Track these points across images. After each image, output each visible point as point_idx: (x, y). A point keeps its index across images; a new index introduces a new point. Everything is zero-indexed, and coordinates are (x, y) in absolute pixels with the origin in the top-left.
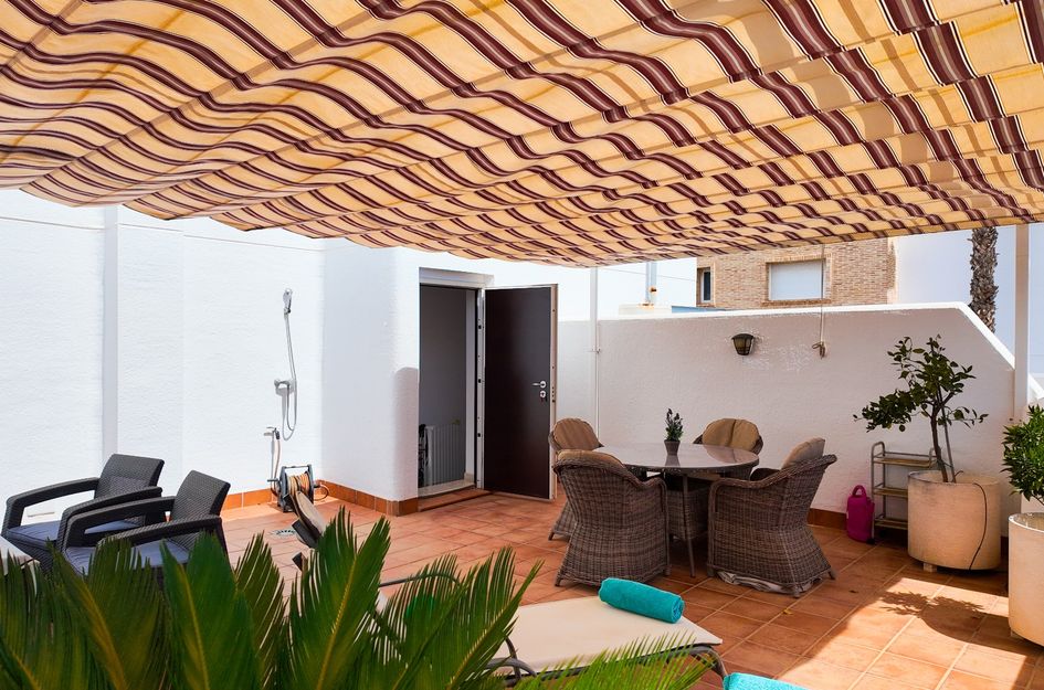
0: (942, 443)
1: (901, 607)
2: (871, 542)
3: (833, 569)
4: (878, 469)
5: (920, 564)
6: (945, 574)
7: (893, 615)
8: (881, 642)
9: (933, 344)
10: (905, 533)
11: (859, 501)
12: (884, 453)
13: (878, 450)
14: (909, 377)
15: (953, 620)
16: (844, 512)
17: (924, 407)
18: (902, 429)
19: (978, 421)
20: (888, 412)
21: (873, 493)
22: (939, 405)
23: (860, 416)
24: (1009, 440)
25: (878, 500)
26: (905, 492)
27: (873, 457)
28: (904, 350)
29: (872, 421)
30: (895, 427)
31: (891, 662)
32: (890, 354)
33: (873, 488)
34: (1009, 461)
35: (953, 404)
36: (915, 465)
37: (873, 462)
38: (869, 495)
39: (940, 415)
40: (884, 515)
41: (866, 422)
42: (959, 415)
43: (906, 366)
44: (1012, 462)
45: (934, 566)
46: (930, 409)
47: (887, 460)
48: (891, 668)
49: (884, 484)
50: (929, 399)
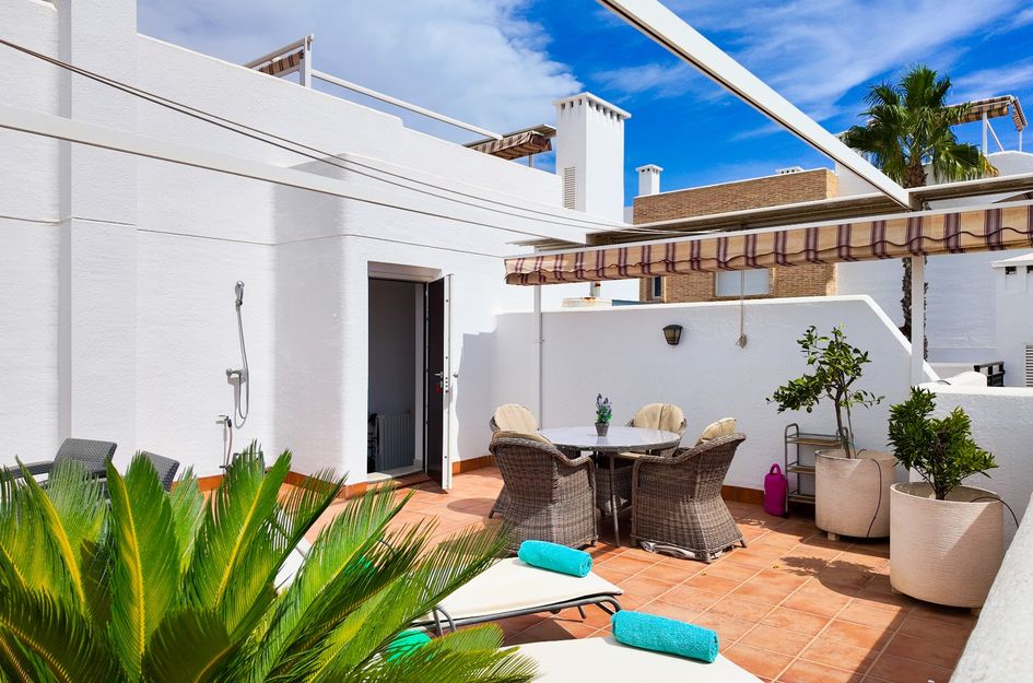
0: (845, 423)
1: (802, 569)
2: (785, 516)
3: (743, 538)
4: (792, 448)
5: (825, 533)
6: (846, 541)
7: (794, 576)
8: (776, 599)
9: (836, 333)
10: (813, 507)
11: (775, 479)
12: (798, 434)
13: (792, 431)
14: (817, 364)
15: (844, 580)
16: (763, 489)
17: (828, 390)
18: (809, 411)
19: (875, 403)
20: (794, 397)
21: (787, 471)
22: (842, 389)
23: (772, 399)
24: (894, 417)
25: (792, 477)
26: (813, 470)
27: (786, 437)
28: (810, 338)
29: (782, 403)
30: (803, 408)
31: (783, 615)
32: (799, 342)
33: (786, 466)
34: (892, 436)
35: (853, 389)
36: (824, 444)
37: (786, 442)
38: (783, 473)
39: (843, 397)
40: (798, 491)
41: (777, 405)
42: (858, 397)
43: (813, 353)
44: (895, 434)
45: (837, 535)
46: (834, 392)
47: (802, 440)
48: (781, 620)
49: (798, 462)
50: (834, 383)
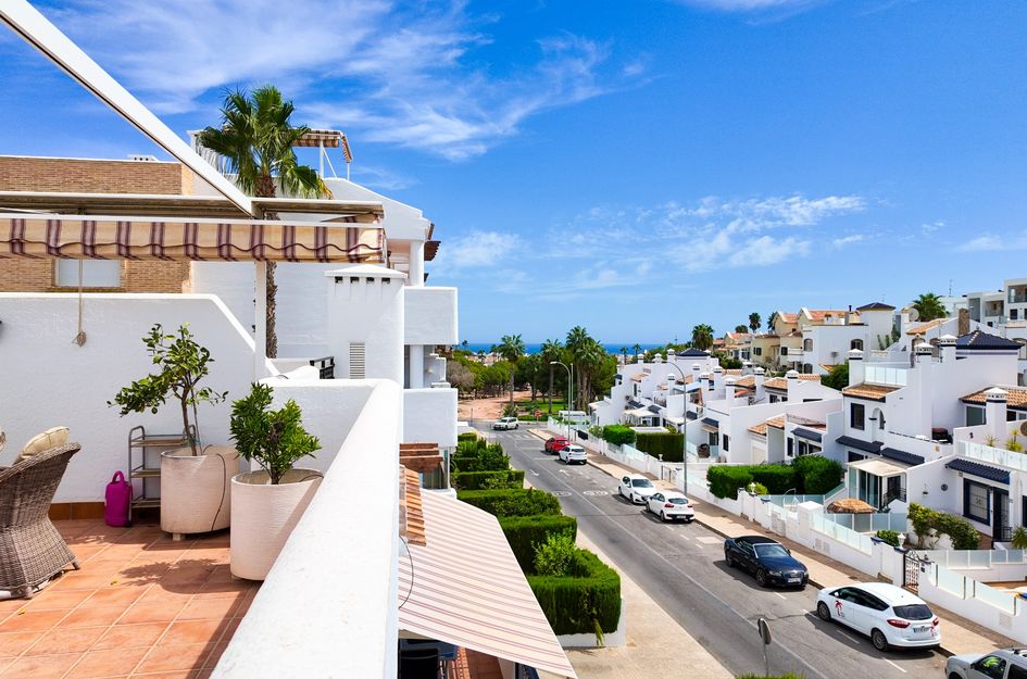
0: (191, 422)
1: (143, 578)
2: (128, 525)
3: (78, 560)
4: (137, 452)
5: (170, 535)
6: (192, 539)
7: (135, 588)
8: (110, 619)
9: (183, 331)
10: (158, 510)
11: (118, 488)
12: (144, 436)
13: (138, 433)
14: (162, 362)
15: (187, 580)
16: (104, 500)
17: (175, 390)
18: (154, 411)
19: (220, 400)
20: (139, 398)
21: (131, 477)
22: (188, 387)
23: (113, 402)
24: (236, 412)
25: (137, 483)
26: (158, 472)
27: (130, 441)
28: (156, 336)
29: (125, 406)
30: (148, 410)
31: (118, 634)
32: (145, 341)
33: (130, 472)
34: (234, 430)
35: (198, 387)
36: (170, 444)
37: (130, 447)
38: (126, 479)
39: (189, 396)
40: (144, 496)
41: (120, 408)
42: (205, 393)
43: (159, 352)
44: (237, 428)
45: (182, 535)
46: (180, 391)
47: (148, 443)
48: (116, 639)
49: (143, 466)
50: (180, 382)
